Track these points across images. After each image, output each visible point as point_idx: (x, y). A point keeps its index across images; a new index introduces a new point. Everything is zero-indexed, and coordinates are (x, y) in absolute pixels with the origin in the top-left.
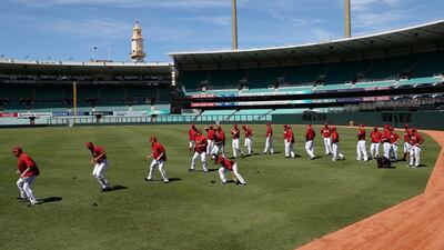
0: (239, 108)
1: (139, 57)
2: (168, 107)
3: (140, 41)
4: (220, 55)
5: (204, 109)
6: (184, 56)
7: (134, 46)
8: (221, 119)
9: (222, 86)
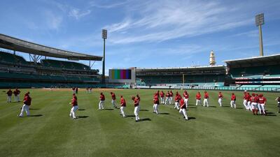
0: (263, 84)
1: (213, 64)
2: (223, 83)
3: (213, 58)
4: (251, 60)
5: (242, 84)
6: (231, 62)
7: (211, 60)
8: (247, 89)
9: (254, 74)
